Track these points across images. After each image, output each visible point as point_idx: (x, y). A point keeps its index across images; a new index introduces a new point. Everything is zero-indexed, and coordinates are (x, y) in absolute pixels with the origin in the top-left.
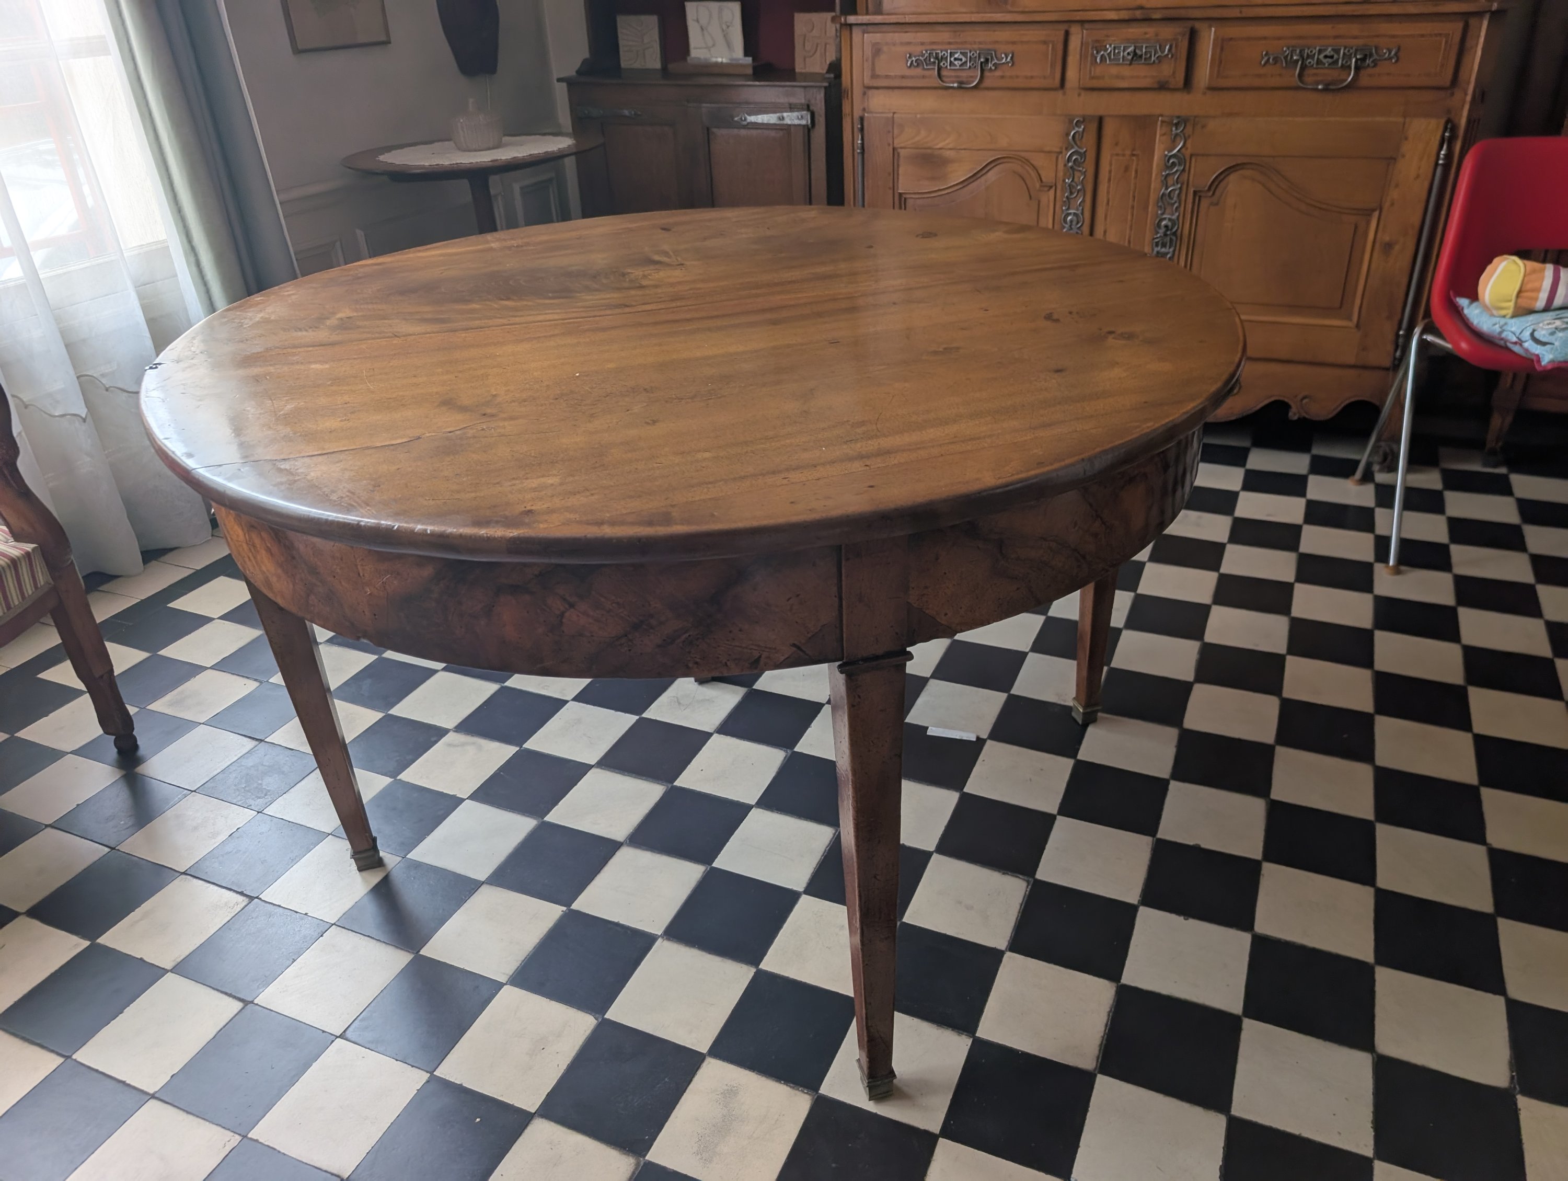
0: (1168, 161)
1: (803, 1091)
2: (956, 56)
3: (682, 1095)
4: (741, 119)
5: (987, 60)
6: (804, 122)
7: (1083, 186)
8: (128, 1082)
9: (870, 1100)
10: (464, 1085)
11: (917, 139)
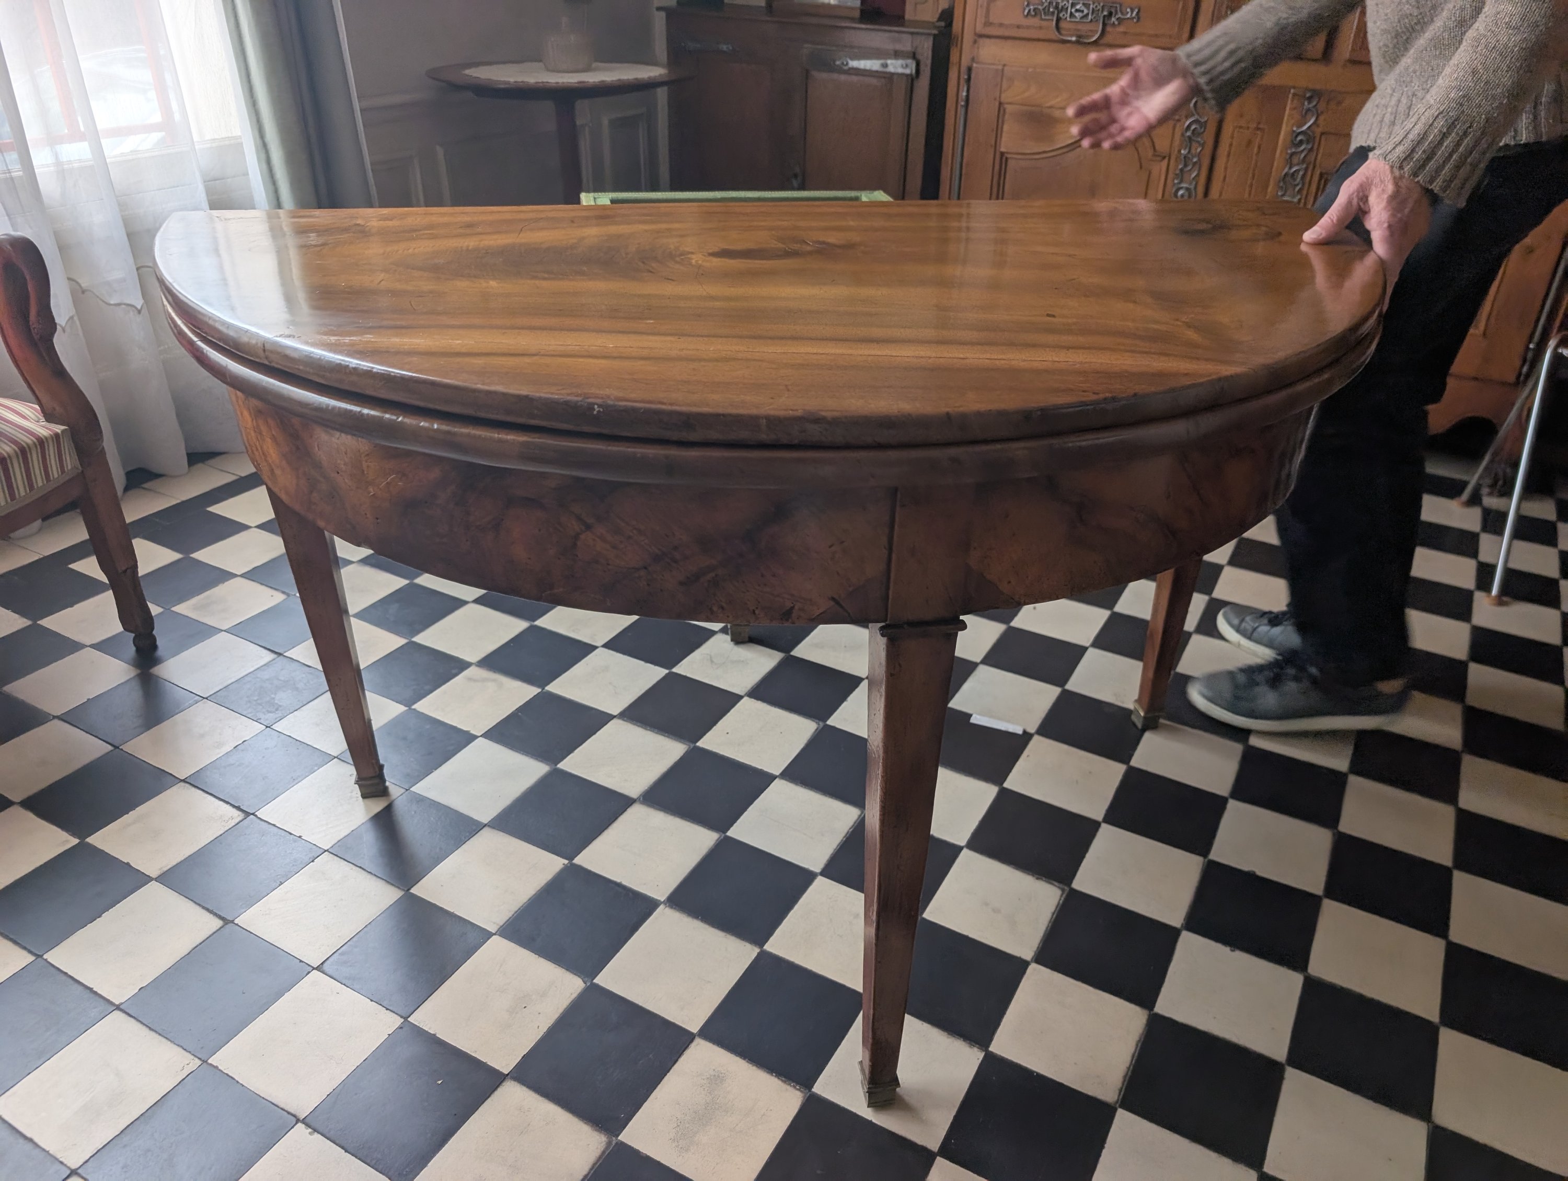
0: (1296, 136)
1: (794, 1087)
2: (1078, 7)
3: (666, 1075)
4: (843, 63)
5: (1110, 14)
6: (908, 71)
7: (1199, 160)
8: (95, 989)
9: (868, 1107)
10: (438, 1035)
11: (1027, 94)
